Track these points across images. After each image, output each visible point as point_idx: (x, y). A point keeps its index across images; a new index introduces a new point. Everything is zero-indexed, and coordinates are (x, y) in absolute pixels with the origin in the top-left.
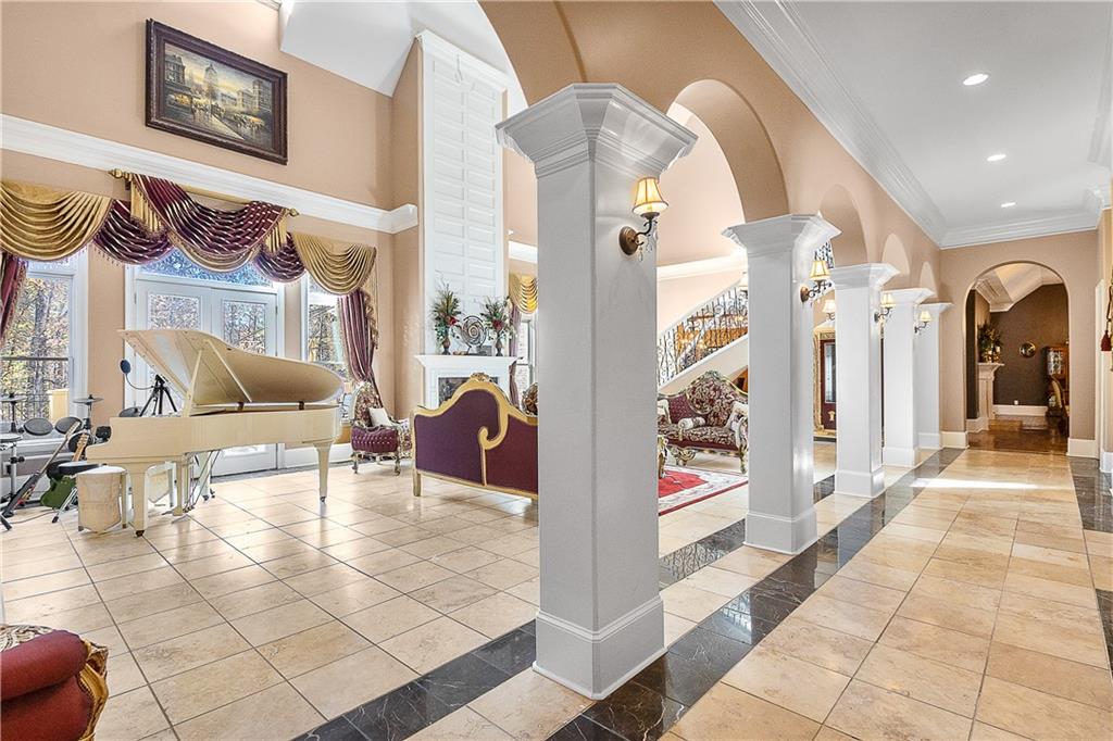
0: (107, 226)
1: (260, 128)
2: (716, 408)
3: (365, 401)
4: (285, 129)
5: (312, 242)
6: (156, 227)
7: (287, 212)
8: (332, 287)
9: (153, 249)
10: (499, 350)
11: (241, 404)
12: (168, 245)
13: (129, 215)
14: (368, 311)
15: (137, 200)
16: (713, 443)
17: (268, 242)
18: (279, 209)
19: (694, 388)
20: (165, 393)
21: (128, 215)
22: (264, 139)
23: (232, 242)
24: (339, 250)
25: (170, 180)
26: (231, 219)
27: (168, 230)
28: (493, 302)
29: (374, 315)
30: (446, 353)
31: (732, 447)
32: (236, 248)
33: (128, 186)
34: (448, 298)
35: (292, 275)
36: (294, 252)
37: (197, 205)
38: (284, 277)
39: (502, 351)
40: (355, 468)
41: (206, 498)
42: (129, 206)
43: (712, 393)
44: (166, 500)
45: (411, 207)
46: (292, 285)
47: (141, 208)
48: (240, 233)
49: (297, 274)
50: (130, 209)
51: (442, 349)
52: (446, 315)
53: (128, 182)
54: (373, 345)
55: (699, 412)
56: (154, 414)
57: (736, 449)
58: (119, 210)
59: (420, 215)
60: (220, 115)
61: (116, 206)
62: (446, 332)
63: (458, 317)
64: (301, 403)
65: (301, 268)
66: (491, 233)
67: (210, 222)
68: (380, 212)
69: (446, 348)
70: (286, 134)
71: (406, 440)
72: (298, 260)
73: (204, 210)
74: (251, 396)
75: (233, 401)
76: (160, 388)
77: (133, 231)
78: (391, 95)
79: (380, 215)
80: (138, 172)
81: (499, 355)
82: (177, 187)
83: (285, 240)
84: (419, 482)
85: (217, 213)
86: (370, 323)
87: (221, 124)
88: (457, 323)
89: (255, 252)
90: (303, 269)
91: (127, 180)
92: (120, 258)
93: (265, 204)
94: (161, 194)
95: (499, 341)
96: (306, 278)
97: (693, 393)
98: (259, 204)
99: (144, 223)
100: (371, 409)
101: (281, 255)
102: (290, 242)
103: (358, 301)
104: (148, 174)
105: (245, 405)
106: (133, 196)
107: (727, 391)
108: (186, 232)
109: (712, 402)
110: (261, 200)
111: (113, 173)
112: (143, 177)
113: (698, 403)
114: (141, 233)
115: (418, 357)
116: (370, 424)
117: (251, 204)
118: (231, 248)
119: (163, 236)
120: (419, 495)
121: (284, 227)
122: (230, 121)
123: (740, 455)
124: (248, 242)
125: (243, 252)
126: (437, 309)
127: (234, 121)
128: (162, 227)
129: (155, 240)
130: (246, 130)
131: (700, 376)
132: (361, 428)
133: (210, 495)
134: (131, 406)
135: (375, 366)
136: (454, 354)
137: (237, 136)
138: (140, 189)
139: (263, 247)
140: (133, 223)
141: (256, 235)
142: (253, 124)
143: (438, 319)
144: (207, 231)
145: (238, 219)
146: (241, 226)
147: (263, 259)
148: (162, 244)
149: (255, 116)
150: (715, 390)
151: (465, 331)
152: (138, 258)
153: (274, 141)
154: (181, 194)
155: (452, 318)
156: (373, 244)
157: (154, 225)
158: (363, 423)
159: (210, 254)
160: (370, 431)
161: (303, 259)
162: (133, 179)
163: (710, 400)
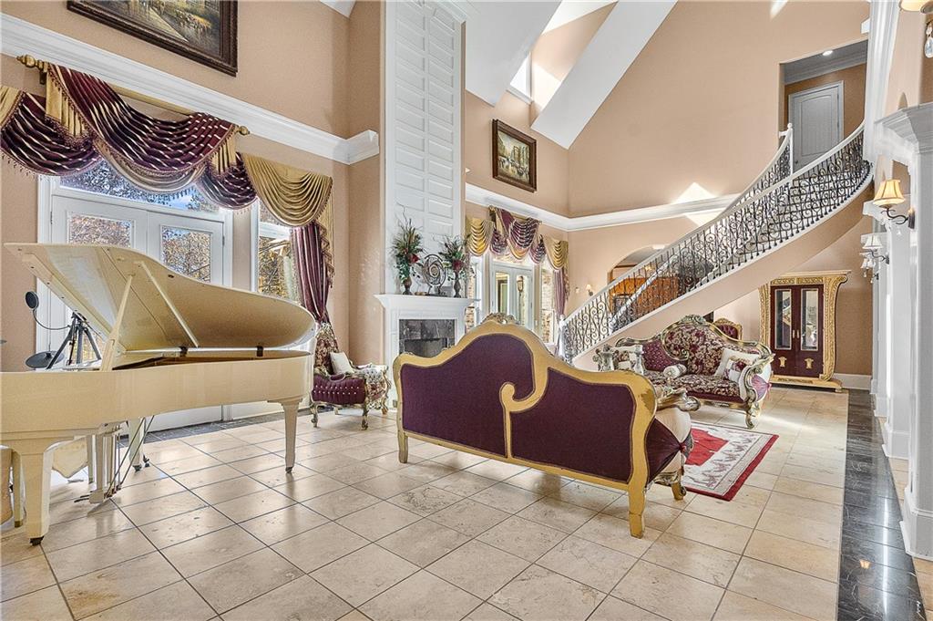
0: (13, 123)
1: (205, 31)
2: (699, 355)
3: (325, 345)
4: (235, 35)
5: (264, 166)
6: (78, 132)
7: (236, 129)
8: (287, 217)
9: (74, 158)
10: (457, 291)
11: (184, 349)
12: (94, 154)
13: (43, 113)
14: (323, 246)
15: (54, 96)
16: (710, 393)
17: (215, 161)
18: (228, 124)
19: (672, 334)
20: (84, 335)
21: (41, 114)
22: (210, 45)
23: (172, 156)
24: (293, 177)
25: (96, 76)
26: (172, 130)
27: (93, 136)
28: (452, 240)
29: (330, 251)
30: (407, 292)
31: (736, 399)
32: (178, 164)
33: (43, 78)
34: (410, 234)
35: (242, 202)
36: (244, 175)
37: (130, 109)
38: (233, 203)
39: (460, 293)
40: (315, 421)
41: (138, 468)
42: (43, 102)
43: (695, 338)
44: (83, 474)
45: (372, 134)
46: (241, 213)
47: (58, 106)
48: (182, 147)
49: (247, 200)
50: (44, 106)
51: (403, 289)
52: (407, 252)
53: (43, 73)
54: (329, 282)
55: (677, 359)
56: (70, 362)
57: (741, 401)
58: (29, 107)
59: (381, 142)
60: (159, 9)
61: (26, 100)
62: (408, 269)
63: (420, 255)
64: (260, 348)
65: (252, 194)
66: (450, 169)
67: (147, 131)
68: (336, 140)
69: (407, 287)
70: (235, 41)
71: (373, 389)
72: (249, 184)
73: (140, 118)
74: (198, 340)
75: (175, 346)
76: (79, 329)
77: (49, 134)
78: (347, 15)
79: (336, 143)
80: (57, 63)
81: (457, 296)
82: (106, 86)
83: (235, 161)
84: (406, 445)
85: (154, 121)
86: (326, 259)
87: (161, 20)
88: (419, 261)
89: (199, 172)
90: (254, 196)
91: (42, 70)
92: (30, 165)
93: (213, 118)
94: (85, 91)
95: (457, 282)
96: (256, 205)
97: (671, 338)
98: (205, 116)
99: (63, 123)
100: (332, 354)
101: (229, 177)
102: (240, 163)
103: (314, 234)
104: (68, 67)
105: (190, 350)
106: (48, 90)
107: (712, 337)
108: (116, 140)
109: (694, 348)
110: (207, 113)
111: (23, 60)
112: (63, 69)
113: (675, 349)
114: (60, 136)
115: (377, 296)
116: (331, 371)
117: (195, 115)
118: (171, 164)
119: (87, 143)
120: (406, 462)
121: (233, 147)
122: (172, 17)
123: (747, 408)
124: (192, 159)
125: (186, 170)
126: (398, 245)
127: (177, 18)
128: (86, 132)
129: (77, 147)
130: (190, 31)
131: (679, 320)
132: (322, 375)
133: (143, 464)
134: (45, 350)
135: (330, 306)
136: (416, 294)
137: (179, 36)
138: (58, 83)
139: (208, 165)
140: (49, 123)
141: (201, 152)
142: (198, 26)
143: (398, 256)
144: (142, 140)
145: (179, 131)
146: (183, 139)
147: (209, 179)
148: (85, 153)
149: (201, 17)
150: (697, 335)
151: (425, 269)
152: (55, 168)
153: (222, 48)
154: (112, 95)
155: (415, 256)
156: (330, 174)
157: (75, 128)
158: (325, 370)
159: (145, 170)
160: (333, 379)
161: (254, 183)
162: (49, 70)
163: (692, 346)
